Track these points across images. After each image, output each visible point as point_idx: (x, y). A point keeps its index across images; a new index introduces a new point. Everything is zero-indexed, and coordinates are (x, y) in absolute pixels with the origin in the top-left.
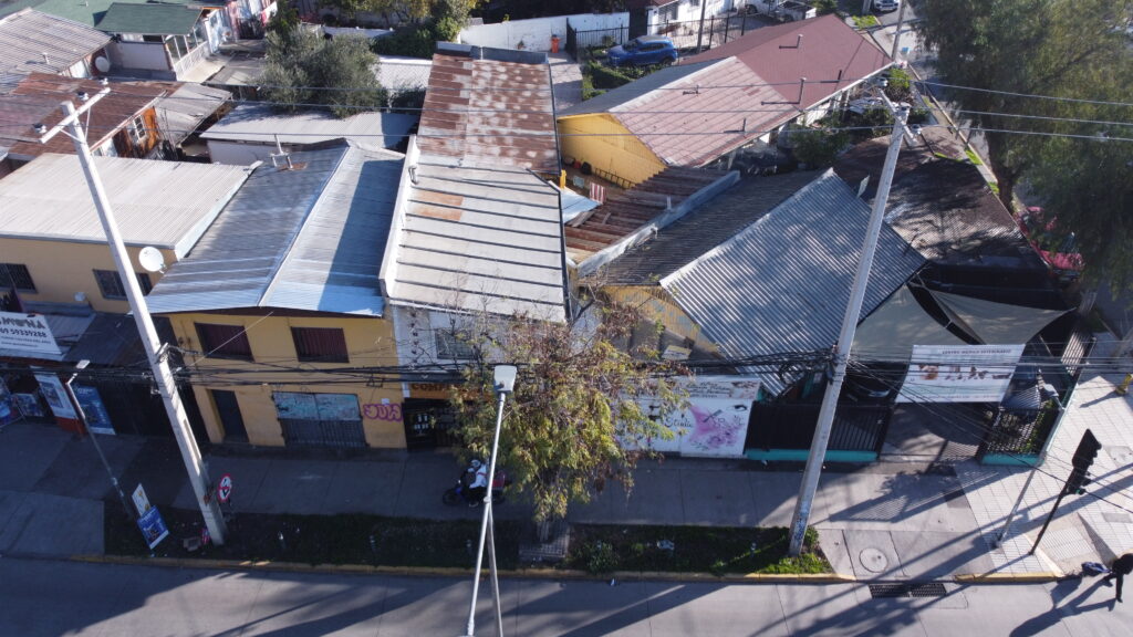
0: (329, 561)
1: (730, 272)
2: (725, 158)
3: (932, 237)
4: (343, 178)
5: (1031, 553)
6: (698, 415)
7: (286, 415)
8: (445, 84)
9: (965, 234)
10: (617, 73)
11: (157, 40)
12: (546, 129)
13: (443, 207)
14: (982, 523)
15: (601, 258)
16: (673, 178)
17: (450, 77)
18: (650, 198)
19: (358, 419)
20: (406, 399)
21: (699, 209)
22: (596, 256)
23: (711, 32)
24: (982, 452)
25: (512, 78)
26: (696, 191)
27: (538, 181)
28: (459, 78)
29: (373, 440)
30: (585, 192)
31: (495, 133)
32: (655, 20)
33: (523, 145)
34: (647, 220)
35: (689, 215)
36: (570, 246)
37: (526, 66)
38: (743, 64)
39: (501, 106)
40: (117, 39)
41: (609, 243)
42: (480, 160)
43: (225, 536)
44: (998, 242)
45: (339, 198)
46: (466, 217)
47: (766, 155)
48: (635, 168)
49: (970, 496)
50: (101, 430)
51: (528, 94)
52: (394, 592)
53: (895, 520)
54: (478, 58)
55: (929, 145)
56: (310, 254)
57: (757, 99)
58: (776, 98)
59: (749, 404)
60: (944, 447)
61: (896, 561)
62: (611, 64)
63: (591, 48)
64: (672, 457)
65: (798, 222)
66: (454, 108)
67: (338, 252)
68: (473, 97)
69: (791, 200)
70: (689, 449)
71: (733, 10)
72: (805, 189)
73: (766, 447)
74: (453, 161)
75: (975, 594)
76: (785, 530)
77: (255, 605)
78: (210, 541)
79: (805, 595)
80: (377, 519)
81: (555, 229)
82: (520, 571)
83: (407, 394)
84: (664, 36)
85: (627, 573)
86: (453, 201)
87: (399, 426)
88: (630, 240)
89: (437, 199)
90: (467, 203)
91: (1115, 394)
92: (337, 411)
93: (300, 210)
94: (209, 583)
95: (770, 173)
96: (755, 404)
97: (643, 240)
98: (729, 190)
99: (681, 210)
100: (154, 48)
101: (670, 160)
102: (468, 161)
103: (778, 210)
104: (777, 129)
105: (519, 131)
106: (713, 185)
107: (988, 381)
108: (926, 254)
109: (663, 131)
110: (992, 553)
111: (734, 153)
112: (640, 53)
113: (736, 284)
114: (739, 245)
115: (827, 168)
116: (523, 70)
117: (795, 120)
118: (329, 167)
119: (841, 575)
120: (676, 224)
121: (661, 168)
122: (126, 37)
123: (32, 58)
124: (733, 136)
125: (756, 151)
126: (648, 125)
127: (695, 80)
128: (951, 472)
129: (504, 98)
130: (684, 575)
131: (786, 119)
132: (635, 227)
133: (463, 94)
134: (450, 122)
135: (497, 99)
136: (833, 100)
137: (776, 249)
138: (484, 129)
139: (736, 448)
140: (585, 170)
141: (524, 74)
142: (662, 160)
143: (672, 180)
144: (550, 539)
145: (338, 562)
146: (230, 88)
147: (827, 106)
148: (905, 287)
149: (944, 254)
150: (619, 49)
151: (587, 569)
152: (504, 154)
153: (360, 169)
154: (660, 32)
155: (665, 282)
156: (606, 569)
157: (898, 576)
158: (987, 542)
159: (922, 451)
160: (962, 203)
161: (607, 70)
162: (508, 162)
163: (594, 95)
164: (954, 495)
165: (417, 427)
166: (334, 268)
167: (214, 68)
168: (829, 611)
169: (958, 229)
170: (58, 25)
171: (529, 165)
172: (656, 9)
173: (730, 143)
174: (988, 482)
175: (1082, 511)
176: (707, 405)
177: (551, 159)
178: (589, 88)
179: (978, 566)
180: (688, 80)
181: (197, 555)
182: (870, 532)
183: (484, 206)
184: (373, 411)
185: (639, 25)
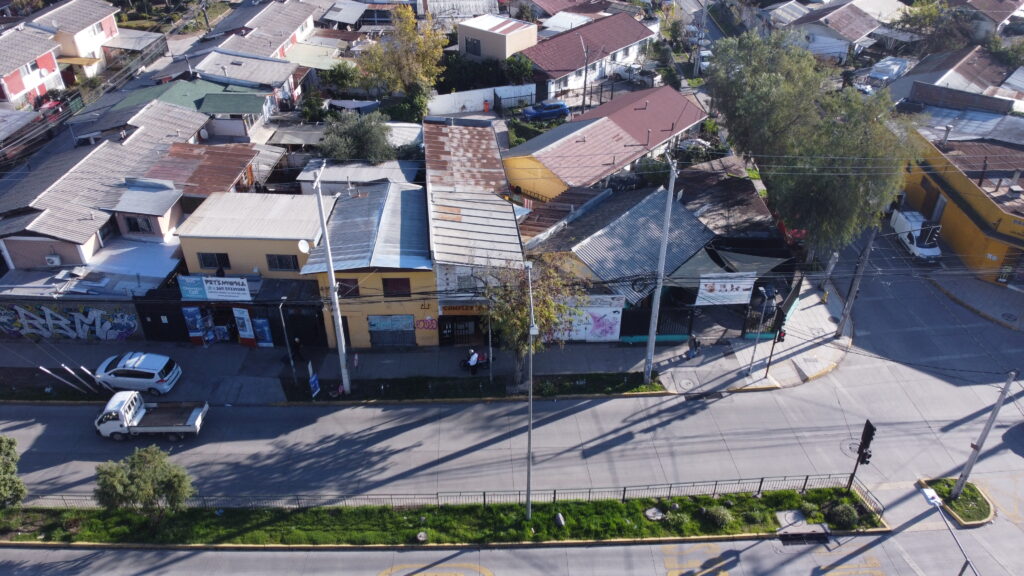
0: (408, 398)
1: (607, 242)
2: (603, 181)
3: (722, 223)
4: (392, 201)
5: (766, 377)
6: (594, 318)
7: (374, 329)
8: (434, 142)
9: (741, 220)
10: (530, 126)
11: (239, 117)
12: (497, 168)
13: (453, 214)
14: (742, 365)
15: (537, 240)
16: (571, 194)
17: (436, 138)
18: (560, 206)
19: (412, 329)
20: (440, 316)
21: (589, 212)
22: (534, 239)
23: (591, 93)
24: (744, 333)
25: (473, 137)
26: (586, 201)
27: (499, 199)
28: (442, 139)
29: (420, 342)
30: (521, 204)
31: (469, 171)
32: (553, 88)
33: (487, 178)
34: (560, 218)
35: (584, 215)
36: (523, 234)
37: (480, 129)
38: (611, 122)
39: (470, 155)
40: (212, 117)
41: (540, 232)
42: (466, 189)
43: (352, 390)
44: (759, 224)
45: (393, 212)
46: (464, 219)
47: (629, 178)
48: (550, 190)
49: (737, 354)
50: (265, 345)
51: (484, 147)
52: (444, 410)
53: (698, 366)
54: (450, 125)
55: (726, 168)
56: (387, 241)
57: (621, 143)
58: (633, 143)
59: (620, 310)
60: (725, 331)
61: (698, 384)
62: (525, 120)
63: (511, 108)
64: (583, 342)
65: (643, 215)
66: (443, 157)
67: (401, 239)
68: (452, 150)
69: (640, 204)
70: (590, 338)
71: (605, 77)
72: (648, 198)
73: (631, 334)
74: (451, 189)
75: (736, 397)
76: (642, 373)
77: (374, 419)
78: (343, 392)
79: (652, 401)
80: (427, 379)
81: (513, 224)
82: (507, 398)
83: (441, 313)
84: (559, 98)
85: (561, 396)
86: (455, 211)
87: (435, 333)
88: (552, 230)
89: (447, 210)
90: (463, 212)
91: (820, 303)
92: (402, 325)
93: (375, 219)
94: (347, 412)
95: (631, 189)
96: (624, 310)
97: (560, 229)
98: (606, 200)
99: (579, 212)
100: (237, 122)
101: (571, 183)
102: (459, 188)
103: (632, 210)
104: (634, 162)
105: (483, 170)
106: (596, 198)
107: (740, 292)
108: (717, 232)
109: (566, 166)
110: (746, 379)
111: (608, 179)
112: (545, 111)
113: (612, 249)
114: (613, 229)
115: (659, 186)
116: (479, 132)
117: (645, 155)
118: (383, 195)
119: (671, 391)
120: (577, 220)
121: (566, 189)
122: (219, 116)
123: (169, 133)
124: (609, 167)
125: (622, 176)
126: (556, 162)
127: (583, 133)
128: (729, 344)
129: (471, 150)
130: (591, 395)
131: (639, 156)
132: (555, 222)
133: (447, 149)
134: (442, 166)
135: (466, 151)
136: (670, 142)
137: (633, 230)
138: (463, 170)
139: (615, 336)
140: (517, 190)
141: (479, 133)
142: (565, 184)
143: (573, 195)
144: (522, 382)
145: (413, 398)
146: (284, 146)
147: (666, 145)
148: (703, 249)
149: (728, 231)
150: (530, 109)
151: (542, 395)
152: (477, 184)
153: (400, 196)
154: (557, 95)
155: (574, 249)
156: (552, 394)
157: (700, 390)
158: (743, 374)
159: (713, 334)
160: (740, 203)
161: (524, 124)
162: (480, 189)
163: (519, 142)
164: (729, 354)
165: (445, 332)
166: (402, 247)
167: (269, 133)
168: (664, 407)
169: (737, 217)
170: (177, 110)
171: (492, 190)
172: (553, 80)
173: (605, 172)
174: (747, 347)
175: (794, 358)
176: (599, 312)
177: (504, 186)
178: (513, 137)
179: (739, 384)
180: (578, 133)
181: (337, 399)
182: (686, 372)
183: (473, 213)
184: (422, 324)
185: (542, 92)
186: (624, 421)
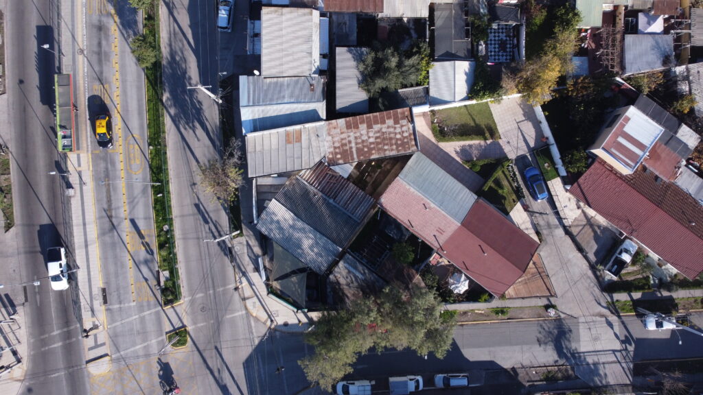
1: (287, 217)
8: (382, 118)
13: (293, 139)
17: (389, 118)
25: (399, 140)
28: (390, 122)
31: (350, 142)
33: (344, 152)
39: (372, 140)
42: (325, 143)
46: (290, 145)
54: (412, 124)
57: (436, 233)
68: (375, 130)
86: (297, 140)
89: (297, 135)
90: (297, 144)
101: (383, 199)
105: (354, 150)
109: (397, 196)
114: (298, 220)
129: (379, 140)
131: (429, 244)
133: (376, 126)
134: (352, 126)
141: (407, 143)
152: (334, 148)
162: (328, 150)
180: (433, 205)
183: (297, 149)
186: (216, 221)
